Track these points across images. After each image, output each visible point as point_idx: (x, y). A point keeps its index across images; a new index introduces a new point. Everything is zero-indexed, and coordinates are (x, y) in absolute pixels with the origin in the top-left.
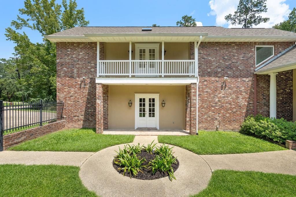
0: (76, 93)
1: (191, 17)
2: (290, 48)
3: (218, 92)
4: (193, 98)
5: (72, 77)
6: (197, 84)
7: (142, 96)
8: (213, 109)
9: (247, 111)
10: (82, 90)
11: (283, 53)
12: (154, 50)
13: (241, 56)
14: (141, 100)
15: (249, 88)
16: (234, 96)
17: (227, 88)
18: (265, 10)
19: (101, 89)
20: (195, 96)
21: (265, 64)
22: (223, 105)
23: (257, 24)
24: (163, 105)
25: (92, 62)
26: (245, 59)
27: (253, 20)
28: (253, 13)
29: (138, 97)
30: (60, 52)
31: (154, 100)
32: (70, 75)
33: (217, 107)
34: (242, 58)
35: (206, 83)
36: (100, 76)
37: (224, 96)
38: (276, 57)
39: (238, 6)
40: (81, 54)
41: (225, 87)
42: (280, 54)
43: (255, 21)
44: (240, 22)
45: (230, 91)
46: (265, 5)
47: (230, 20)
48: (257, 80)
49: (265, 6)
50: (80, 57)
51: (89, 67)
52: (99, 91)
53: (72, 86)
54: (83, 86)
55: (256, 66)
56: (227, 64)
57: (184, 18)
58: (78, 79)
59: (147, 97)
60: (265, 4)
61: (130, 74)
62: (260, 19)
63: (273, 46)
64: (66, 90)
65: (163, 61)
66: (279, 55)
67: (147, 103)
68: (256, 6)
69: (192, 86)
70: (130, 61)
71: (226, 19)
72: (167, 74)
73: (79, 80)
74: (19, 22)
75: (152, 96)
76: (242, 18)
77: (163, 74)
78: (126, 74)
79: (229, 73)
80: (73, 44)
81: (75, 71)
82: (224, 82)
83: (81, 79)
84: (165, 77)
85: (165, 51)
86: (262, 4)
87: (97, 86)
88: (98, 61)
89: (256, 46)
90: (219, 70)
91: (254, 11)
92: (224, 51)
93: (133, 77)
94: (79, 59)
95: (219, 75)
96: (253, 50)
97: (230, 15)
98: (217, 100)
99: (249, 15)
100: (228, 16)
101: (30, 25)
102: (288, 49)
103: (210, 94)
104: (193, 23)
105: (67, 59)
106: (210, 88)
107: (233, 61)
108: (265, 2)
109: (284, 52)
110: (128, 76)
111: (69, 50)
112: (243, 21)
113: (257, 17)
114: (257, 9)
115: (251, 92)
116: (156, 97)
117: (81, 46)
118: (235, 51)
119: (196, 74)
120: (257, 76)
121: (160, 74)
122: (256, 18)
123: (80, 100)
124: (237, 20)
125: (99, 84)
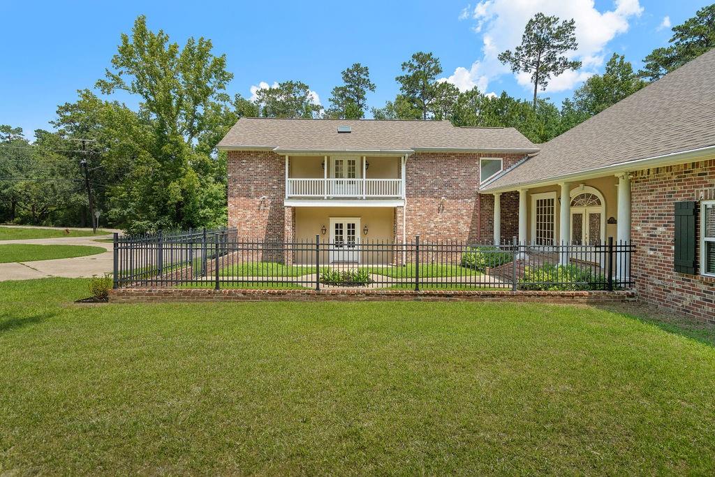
0: (253, 216)
1: (431, 54)
2: (522, 161)
3: (434, 216)
4: (399, 223)
5: (248, 196)
6: (405, 207)
7: (339, 221)
8: (428, 236)
9: (470, 239)
10: (261, 213)
11: (512, 167)
12: (354, 162)
13: (462, 171)
14: (337, 225)
15: (472, 211)
16: (453, 221)
17: (445, 211)
18: (573, 45)
19: (291, 213)
20: (402, 221)
21: (491, 181)
22: (440, 232)
23: (558, 74)
24: (366, 232)
25: (274, 177)
26: (467, 174)
27: (551, 65)
28: (552, 50)
29: (333, 222)
30: (232, 164)
31: (353, 225)
32: (245, 193)
33: (433, 235)
34: (463, 174)
35: (418, 204)
36: (290, 198)
37: (441, 220)
38: (505, 172)
39: (524, 36)
40: (260, 166)
41: (443, 210)
42: (510, 169)
43: (554, 68)
44: (527, 67)
45: (449, 214)
46: (572, 36)
47: (509, 62)
48: (481, 200)
49: (573, 39)
50: (259, 170)
51: (270, 184)
52: (288, 214)
53: (248, 208)
54: (262, 207)
55: (481, 184)
56: (445, 180)
57: (415, 57)
58: (256, 198)
59: (345, 221)
60: (573, 34)
61: (326, 196)
62: (565, 63)
63: (501, 159)
64: (241, 213)
65: (364, 179)
66: (508, 170)
67: (345, 230)
68: (557, 37)
69: (399, 210)
70: (326, 179)
71: (501, 59)
72: (369, 196)
73: (257, 201)
74: (109, 81)
75: (351, 221)
76: (532, 58)
77: (364, 196)
78: (320, 195)
79: (447, 191)
80: (249, 153)
81: (252, 188)
82: (442, 203)
83: (261, 199)
84: (367, 198)
85: (367, 165)
86: (568, 34)
87: (286, 209)
88: (287, 179)
89: (481, 159)
90: (435, 188)
91: (553, 47)
92: (442, 165)
93: (328, 198)
94: (257, 173)
95: (436, 194)
96: (477, 163)
97: (509, 53)
98: (433, 226)
99: (545, 53)
100: (505, 54)
101: (126, 85)
102: (519, 163)
103: (424, 219)
104: (434, 68)
105: (242, 173)
106: (424, 210)
107: (453, 177)
108: (573, 32)
109: (515, 166)
110: (323, 198)
111: (244, 161)
112: (533, 65)
113: (560, 59)
114: (560, 43)
115: (474, 216)
116: (357, 222)
117: (259, 156)
118: (455, 164)
119: (404, 196)
120: (481, 196)
121: (361, 196)
122: (557, 61)
123: (259, 226)
124: (521, 63)
125: (288, 207)
